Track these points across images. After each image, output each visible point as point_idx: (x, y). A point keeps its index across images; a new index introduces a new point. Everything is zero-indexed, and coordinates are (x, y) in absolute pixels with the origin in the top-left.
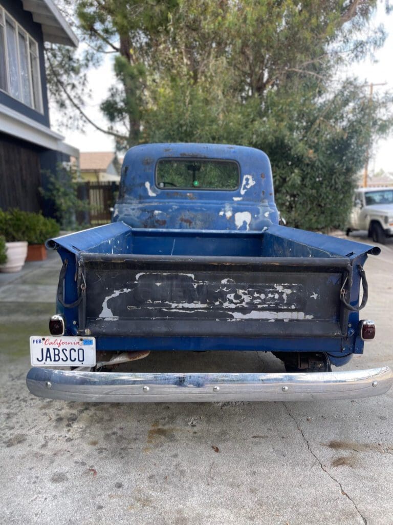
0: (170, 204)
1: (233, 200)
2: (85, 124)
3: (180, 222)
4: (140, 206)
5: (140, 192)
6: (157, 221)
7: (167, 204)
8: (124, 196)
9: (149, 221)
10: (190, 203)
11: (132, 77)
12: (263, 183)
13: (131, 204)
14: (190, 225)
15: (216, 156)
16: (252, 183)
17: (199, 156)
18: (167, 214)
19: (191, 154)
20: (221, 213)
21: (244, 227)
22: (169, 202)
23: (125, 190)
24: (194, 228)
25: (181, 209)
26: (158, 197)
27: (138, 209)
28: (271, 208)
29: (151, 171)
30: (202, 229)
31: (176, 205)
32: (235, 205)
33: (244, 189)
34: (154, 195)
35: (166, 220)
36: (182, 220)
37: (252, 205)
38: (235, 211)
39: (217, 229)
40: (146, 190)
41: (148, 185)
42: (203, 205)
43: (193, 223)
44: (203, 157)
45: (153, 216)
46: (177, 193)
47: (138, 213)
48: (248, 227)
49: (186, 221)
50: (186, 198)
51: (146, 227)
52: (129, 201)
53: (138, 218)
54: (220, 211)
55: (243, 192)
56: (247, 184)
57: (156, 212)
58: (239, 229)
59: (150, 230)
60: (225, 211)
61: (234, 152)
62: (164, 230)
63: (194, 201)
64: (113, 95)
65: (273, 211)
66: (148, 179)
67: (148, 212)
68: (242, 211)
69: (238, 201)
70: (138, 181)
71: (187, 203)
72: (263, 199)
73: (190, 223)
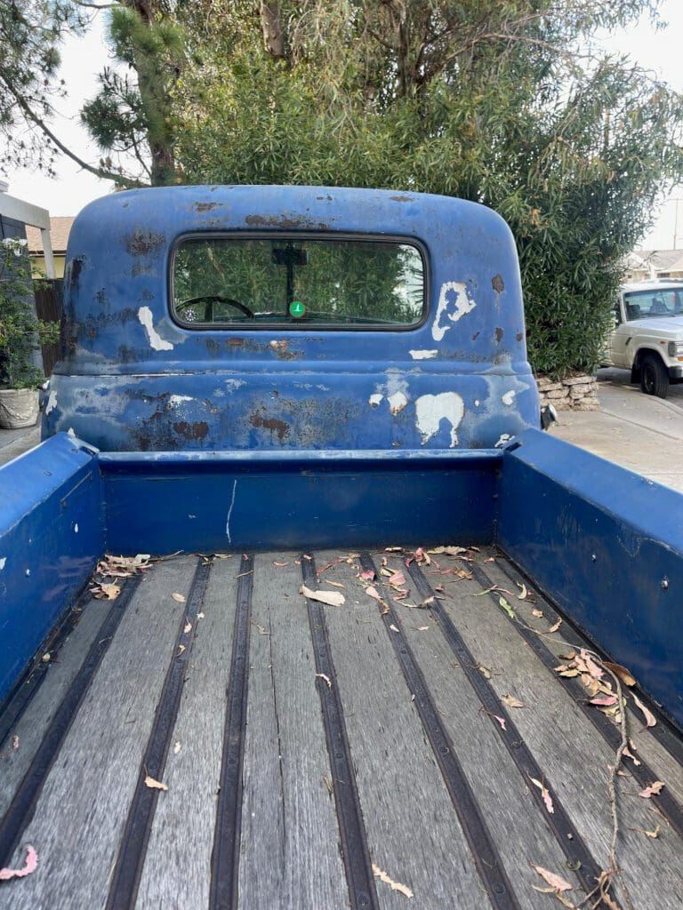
0: (220, 373)
1: (410, 357)
2: (55, 157)
3: (251, 427)
4: (125, 380)
5: (125, 338)
6: (181, 427)
7: (208, 373)
8: (72, 352)
9: (155, 427)
10: (279, 370)
11: (149, 49)
12: (497, 305)
13: (96, 375)
14: (280, 436)
15: (355, 224)
16: (464, 305)
17: (304, 226)
18: (211, 406)
19: (281, 219)
20: (376, 399)
21: (442, 437)
22: (214, 369)
23: (75, 334)
24: (293, 446)
25: (252, 388)
26: (178, 352)
27: (119, 390)
28: (519, 379)
29: (153, 273)
30: (317, 448)
31: (237, 378)
32: (416, 374)
33: (441, 325)
34: (167, 346)
35: (209, 422)
36: (257, 421)
37: (466, 372)
38: (418, 389)
39: (364, 447)
40: (141, 330)
41: (145, 316)
42: (322, 374)
43: (292, 431)
44: (316, 226)
45: (165, 411)
46: (240, 339)
47: (117, 404)
48: (454, 437)
49: (270, 424)
50: (267, 353)
51: (144, 446)
52: (88, 367)
53: (119, 418)
54: (373, 391)
55: (438, 333)
56: (452, 308)
57: (177, 399)
58: (428, 446)
59: (157, 456)
60: (385, 393)
61: (412, 212)
62: (202, 456)
63: (292, 362)
64: (107, 91)
65: (528, 387)
66: (147, 298)
67: (150, 399)
68: (435, 390)
69: (424, 360)
70: (116, 305)
71: (269, 369)
72: (499, 353)
73: (283, 429)
